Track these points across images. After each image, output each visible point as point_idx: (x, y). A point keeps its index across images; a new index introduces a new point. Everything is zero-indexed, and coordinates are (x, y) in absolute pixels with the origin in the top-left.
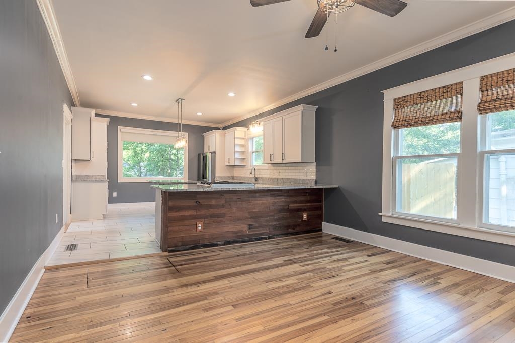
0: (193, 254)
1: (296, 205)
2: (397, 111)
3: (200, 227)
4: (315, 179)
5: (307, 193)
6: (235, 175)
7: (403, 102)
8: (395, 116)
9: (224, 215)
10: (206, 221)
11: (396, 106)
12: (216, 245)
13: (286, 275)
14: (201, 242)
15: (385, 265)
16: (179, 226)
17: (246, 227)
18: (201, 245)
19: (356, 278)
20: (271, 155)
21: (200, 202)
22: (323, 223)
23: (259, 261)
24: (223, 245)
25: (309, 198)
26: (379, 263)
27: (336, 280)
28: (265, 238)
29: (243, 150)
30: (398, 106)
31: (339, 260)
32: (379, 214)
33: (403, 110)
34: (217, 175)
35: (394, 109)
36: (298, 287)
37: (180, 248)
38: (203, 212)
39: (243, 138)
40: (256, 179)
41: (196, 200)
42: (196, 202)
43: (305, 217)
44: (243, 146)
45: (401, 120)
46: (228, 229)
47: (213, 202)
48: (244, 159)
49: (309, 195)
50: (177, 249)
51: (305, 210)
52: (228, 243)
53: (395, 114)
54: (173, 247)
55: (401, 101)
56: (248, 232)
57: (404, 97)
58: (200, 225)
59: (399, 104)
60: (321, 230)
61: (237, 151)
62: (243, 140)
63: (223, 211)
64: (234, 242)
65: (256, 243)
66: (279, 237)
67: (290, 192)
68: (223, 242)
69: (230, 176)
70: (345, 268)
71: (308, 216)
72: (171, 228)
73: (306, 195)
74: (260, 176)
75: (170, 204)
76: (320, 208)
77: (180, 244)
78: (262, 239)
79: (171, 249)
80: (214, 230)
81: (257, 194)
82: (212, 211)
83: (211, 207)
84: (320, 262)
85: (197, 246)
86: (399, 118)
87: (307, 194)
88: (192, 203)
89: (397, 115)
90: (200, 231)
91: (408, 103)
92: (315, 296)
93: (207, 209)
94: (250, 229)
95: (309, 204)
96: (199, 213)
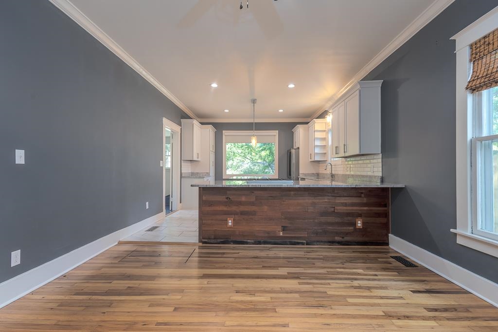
0: (220, 248)
1: (345, 208)
2: (476, 63)
3: (230, 223)
4: (380, 174)
5: (362, 193)
6: (320, 172)
7: (483, 47)
8: (473, 72)
9: (254, 213)
10: (237, 217)
11: (474, 56)
12: (247, 243)
13: (267, 290)
14: (232, 239)
15: (425, 310)
16: (212, 220)
17: (280, 228)
18: (232, 241)
19: (348, 318)
20: (337, 147)
21: (230, 197)
22: (390, 235)
23: (264, 267)
24: (253, 244)
25: (365, 200)
26: (418, 306)
27: (314, 312)
28: (303, 244)
29: (323, 143)
30: (476, 54)
31: (359, 287)
32: (452, 230)
33: (484, 60)
34: (301, 172)
35: (471, 61)
36: (261, 307)
37: (212, 241)
38: (234, 208)
39: (324, 131)
40: (333, 176)
41: (227, 196)
42: (227, 198)
43: (359, 224)
44: (324, 139)
45: (480, 76)
46: (259, 228)
47: (243, 199)
48: (325, 153)
49: (365, 197)
50: (209, 241)
51: (360, 215)
52: (259, 243)
53: (474, 69)
54: (207, 239)
55: (480, 46)
56: (281, 234)
57: (485, 37)
58: (230, 221)
59: (478, 51)
60: (387, 244)
61: (317, 146)
62: (325, 133)
63: (254, 208)
64: (265, 243)
65: (288, 247)
66: (320, 245)
67: (336, 192)
68: (253, 241)
69: (315, 172)
70: (350, 300)
71: (363, 223)
72: (205, 221)
73: (360, 197)
74: (336, 173)
75: (204, 198)
76: (385, 215)
77: (213, 237)
78: (298, 243)
79: (204, 240)
80: (244, 228)
81: (292, 193)
82: (243, 208)
83: (240, 203)
84: (329, 284)
85: (228, 241)
86: (478, 74)
87: (363, 195)
88: (222, 198)
89: (476, 69)
90: (230, 227)
91: (491, 46)
92: (263, 323)
93: (237, 206)
94: (283, 231)
95: (365, 208)
96: (229, 209)
